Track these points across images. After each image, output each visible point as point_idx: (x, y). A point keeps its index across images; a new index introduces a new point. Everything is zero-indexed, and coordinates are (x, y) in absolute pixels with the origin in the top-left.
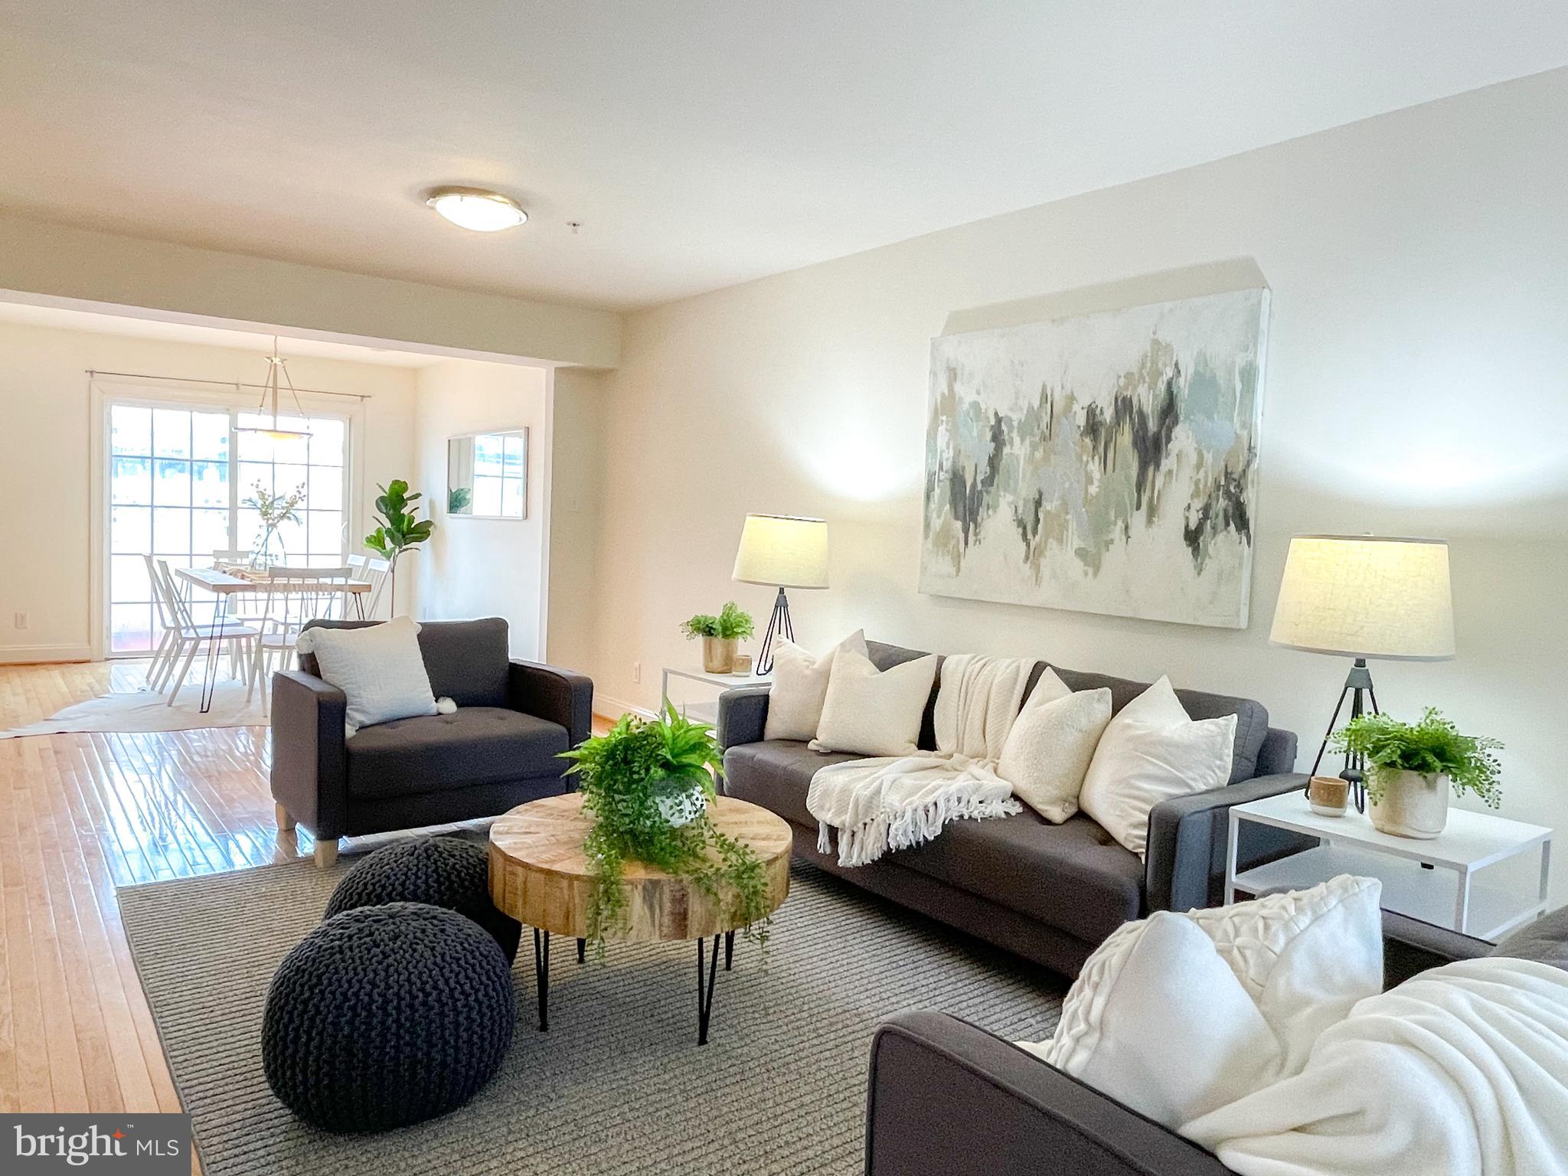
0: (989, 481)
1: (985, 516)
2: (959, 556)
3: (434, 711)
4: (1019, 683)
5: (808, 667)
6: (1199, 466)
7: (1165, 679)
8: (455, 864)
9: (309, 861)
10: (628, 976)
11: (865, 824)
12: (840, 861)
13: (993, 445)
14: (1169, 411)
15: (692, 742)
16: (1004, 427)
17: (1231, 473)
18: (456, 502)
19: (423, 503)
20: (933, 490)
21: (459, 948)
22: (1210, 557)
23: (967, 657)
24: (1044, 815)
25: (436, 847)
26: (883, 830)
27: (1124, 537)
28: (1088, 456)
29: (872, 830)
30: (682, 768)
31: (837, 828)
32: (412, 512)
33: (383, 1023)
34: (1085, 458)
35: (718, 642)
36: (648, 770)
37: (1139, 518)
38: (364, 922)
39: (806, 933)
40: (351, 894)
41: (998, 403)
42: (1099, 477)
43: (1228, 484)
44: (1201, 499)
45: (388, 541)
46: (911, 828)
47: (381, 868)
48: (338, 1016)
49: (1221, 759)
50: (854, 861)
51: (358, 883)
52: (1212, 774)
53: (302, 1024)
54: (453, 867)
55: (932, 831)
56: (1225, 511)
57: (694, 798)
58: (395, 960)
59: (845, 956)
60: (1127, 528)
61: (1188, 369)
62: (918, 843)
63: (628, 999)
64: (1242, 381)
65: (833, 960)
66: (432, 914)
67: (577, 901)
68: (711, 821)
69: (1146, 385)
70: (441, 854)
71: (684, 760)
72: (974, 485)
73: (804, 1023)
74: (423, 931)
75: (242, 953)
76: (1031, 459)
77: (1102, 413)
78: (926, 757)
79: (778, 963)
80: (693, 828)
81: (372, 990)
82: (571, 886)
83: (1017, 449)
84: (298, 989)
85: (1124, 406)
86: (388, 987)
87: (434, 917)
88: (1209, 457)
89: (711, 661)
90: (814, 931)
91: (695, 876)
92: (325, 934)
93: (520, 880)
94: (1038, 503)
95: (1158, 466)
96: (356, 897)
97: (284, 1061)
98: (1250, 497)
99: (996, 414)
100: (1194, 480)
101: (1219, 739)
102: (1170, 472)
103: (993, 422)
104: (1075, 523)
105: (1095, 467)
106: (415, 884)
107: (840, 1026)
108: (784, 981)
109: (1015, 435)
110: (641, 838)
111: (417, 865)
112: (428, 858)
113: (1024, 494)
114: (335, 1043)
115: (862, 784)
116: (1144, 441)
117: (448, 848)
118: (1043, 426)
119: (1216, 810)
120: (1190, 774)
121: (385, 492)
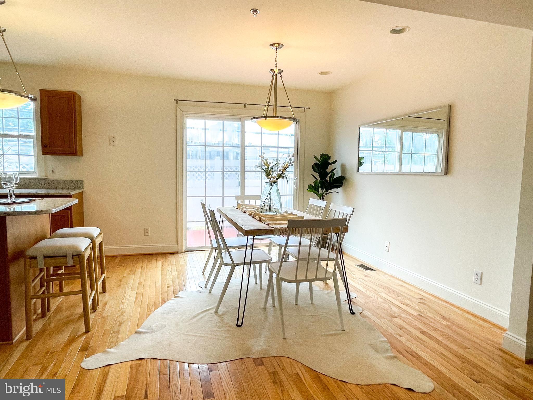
32: (332, 171)
121: (319, 161)
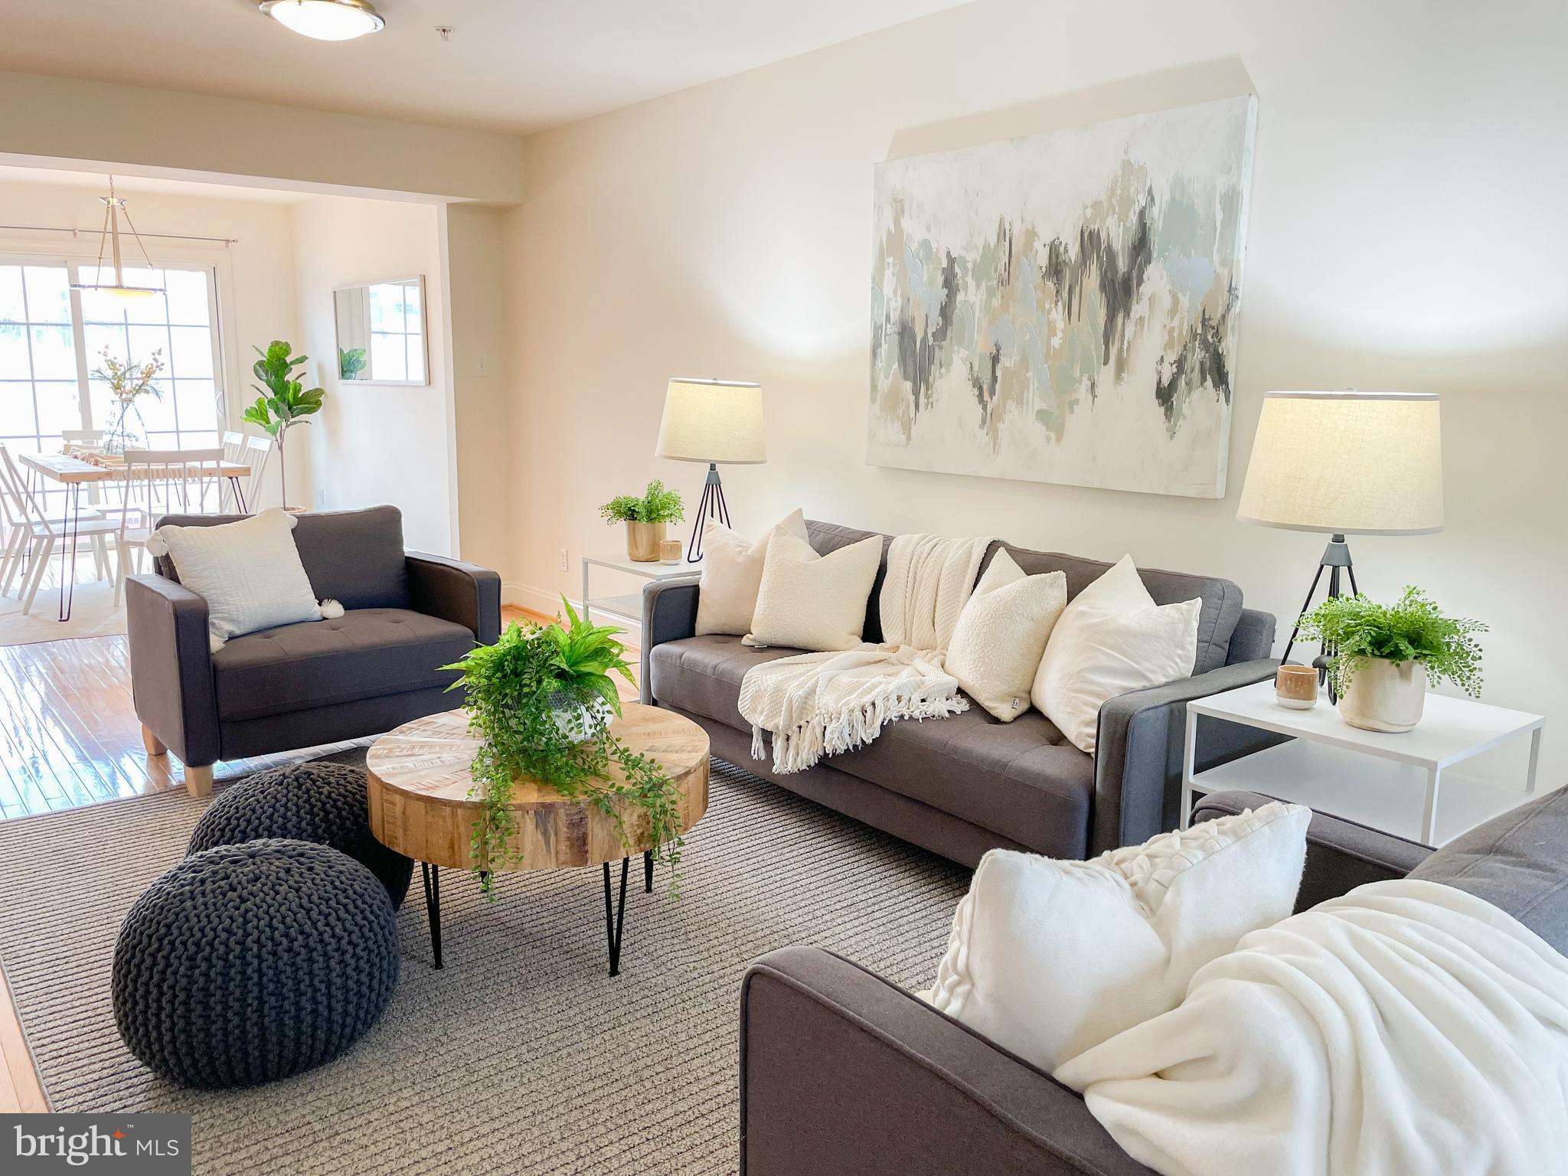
0: (941, 333)
1: (938, 376)
2: (909, 422)
3: (317, 616)
4: (971, 566)
5: (741, 552)
6: (1173, 311)
7: (1128, 557)
8: (330, 793)
9: (182, 788)
10: (537, 904)
11: (800, 727)
12: (774, 768)
13: (946, 291)
14: (1141, 247)
15: (592, 648)
16: (957, 270)
17: (1210, 319)
18: (348, 367)
19: (309, 366)
20: (880, 346)
21: (329, 888)
22: (1184, 416)
23: (916, 537)
24: (994, 713)
25: (309, 774)
26: (819, 731)
27: (1090, 397)
28: (1051, 303)
29: (807, 733)
30: (581, 677)
31: (772, 733)
32: (297, 378)
33: (244, 973)
34: (1047, 306)
35: (643, 525)
36: (540, 682)
37: (1106, 375)
38: (219, 863)
39: (738, 848)
40: (213, 830)
41: (950, 241)
42: (1063, 327)
43: (1204, 333)
44: (1176, 350)
45: (271, 413)
46: (847, 731)
47: (246, 799)
48: (192, 968)
49: (1183, 648)
50: (789, 768)
51: (221, 817)
52: (1172, 664)
53: (151, 978)
54: (329, 797)
55: (869, 733)
56: (1202, 363)
57: (595, 710)
58: (255, 905)
59: (779, 871)
60: (1093, 385)
61: (1162, 198)
62: (856, 747)
63: (535, 929)
64: (1223, 210)
65: (766, 876)
66: (299, 850)
67: (462, 829)
68: (614, 736)
69: (1116, 216)
70: (314, 782)
71: (582, 669)
72: (925, 340)
73: (726, 947)
74: (288, 871)
75: (101, 897)
76: (987, 308)
77: (1066, 251)
78: (872, 650)
79: (704, 882)
80: (595, 743)
81: (228, 939)
82: (454, 815)
83: (972, 296)
84: (145, 940)
85: (1090, 241)
86: (247, 935)
87: (302, 855)
88: (1185, 301)
89: (637, 548)
90: (747, 845)
91: (595, 796)
92: (175, 877)
93: (398, 810)
94: (995, 360)
95: (1128, 313)
96: (218, 834)
97: (135, 1018)
98: (1229, 347)
99: (949, 252)
100: (1168, 328)
101: (1181, 626)
102: (1141, 319)
103: (945, 265)
104: (1036, 382)
105: (1058, 315)
106: (284, 817)
107: (767, 948)
108: (709, 901)
109: (969, 279)
110: (534, 758)
111: (286, 796)
112: (299, 787)
113: (979, 349)
114: (189, 997)
115: (797, 683)
116: (1113, 282)
117: (322, 775)
118: (1001, 267)
119: (1174, 705)
120: (1148, 665)
121: (263, 355)
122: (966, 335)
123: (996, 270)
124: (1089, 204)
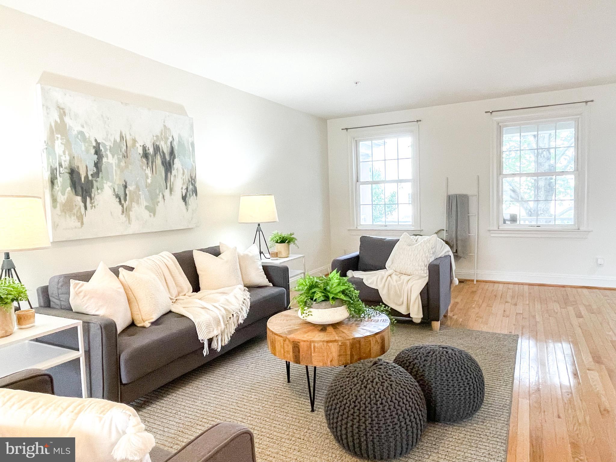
0: (96, 174)
1: (96, 193)
2: (82, 216)
6: (183, 174)
13: (96, 156)
16: (101, 148)
17: (192, 177)
27: (163, 200)
34: (144, 168)
37: (167, 193)
41: (96, 134)
42: (151, 176)
43: (191, 181)
44: (185, 185)
56: (192, 189)
60: (163, 196)
61: (176, 139)
64: (192, 147)
69: (164, 142)
72: (87, 177)
76: (118, 166)
77: (149, 150)
85: (156, 148)
88: (186, 171)
94: (125, 187)
95: (171, 173)
98: (197, 185)
99: (96, 140)
102: (175, 175)
103: (94, 144)
104: (143, 195)
105: (148, 172)
109: (108, 153)
113: (117, 182)
116: (166, 163)
118: (123, 151)
122: (110, 176)
123: (121, 151)
124: (155, 135)
